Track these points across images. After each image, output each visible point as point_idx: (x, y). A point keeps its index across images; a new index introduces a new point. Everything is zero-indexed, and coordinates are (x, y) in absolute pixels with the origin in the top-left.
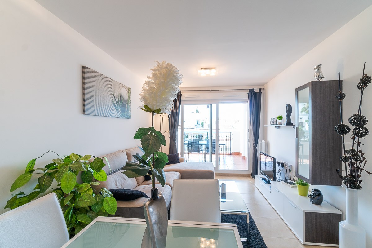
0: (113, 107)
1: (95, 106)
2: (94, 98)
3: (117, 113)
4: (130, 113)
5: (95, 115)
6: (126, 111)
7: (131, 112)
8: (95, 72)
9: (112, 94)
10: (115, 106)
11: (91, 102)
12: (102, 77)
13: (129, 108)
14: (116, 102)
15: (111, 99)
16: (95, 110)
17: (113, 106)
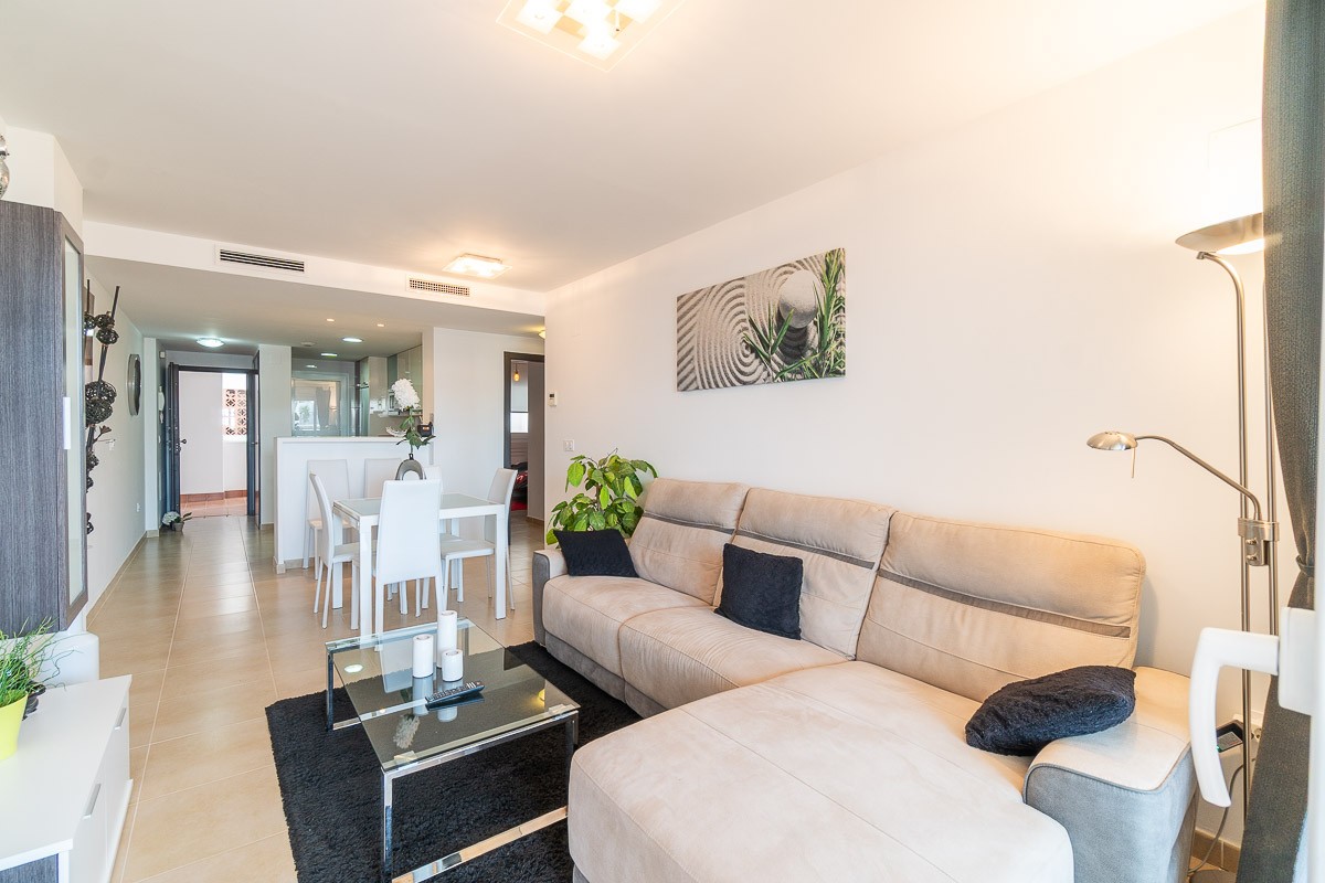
0: (746, 356)
1: (697, 368)
2: (694, 353)
3: (765, 370)
4: (840, 356)
5: (697, 388)
6: (809, 353)
7: (847, 350)
8: (697, 292)
9: (744, 320)
10: (753, 349)
11: (689, 362)
12: (715, 290)
13: (831, 334)
14: (760, 336)
15: (742, 335)
16: (696, 378)
17: (747, 352)
